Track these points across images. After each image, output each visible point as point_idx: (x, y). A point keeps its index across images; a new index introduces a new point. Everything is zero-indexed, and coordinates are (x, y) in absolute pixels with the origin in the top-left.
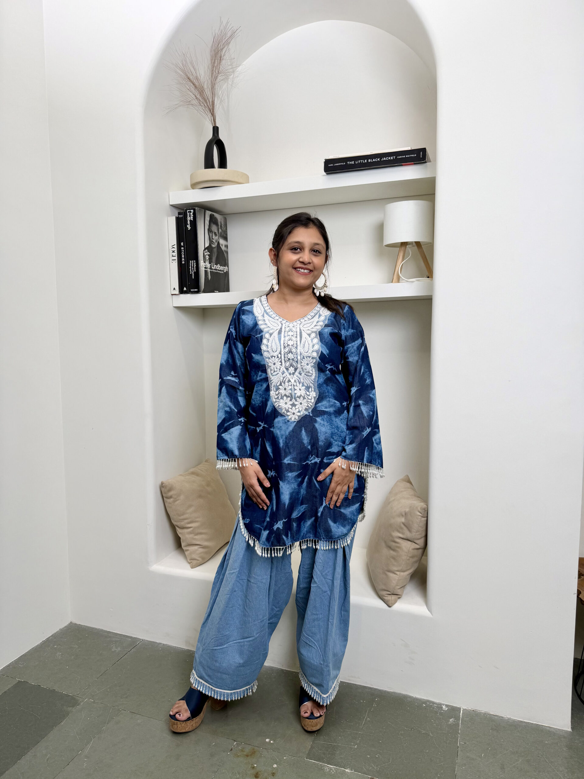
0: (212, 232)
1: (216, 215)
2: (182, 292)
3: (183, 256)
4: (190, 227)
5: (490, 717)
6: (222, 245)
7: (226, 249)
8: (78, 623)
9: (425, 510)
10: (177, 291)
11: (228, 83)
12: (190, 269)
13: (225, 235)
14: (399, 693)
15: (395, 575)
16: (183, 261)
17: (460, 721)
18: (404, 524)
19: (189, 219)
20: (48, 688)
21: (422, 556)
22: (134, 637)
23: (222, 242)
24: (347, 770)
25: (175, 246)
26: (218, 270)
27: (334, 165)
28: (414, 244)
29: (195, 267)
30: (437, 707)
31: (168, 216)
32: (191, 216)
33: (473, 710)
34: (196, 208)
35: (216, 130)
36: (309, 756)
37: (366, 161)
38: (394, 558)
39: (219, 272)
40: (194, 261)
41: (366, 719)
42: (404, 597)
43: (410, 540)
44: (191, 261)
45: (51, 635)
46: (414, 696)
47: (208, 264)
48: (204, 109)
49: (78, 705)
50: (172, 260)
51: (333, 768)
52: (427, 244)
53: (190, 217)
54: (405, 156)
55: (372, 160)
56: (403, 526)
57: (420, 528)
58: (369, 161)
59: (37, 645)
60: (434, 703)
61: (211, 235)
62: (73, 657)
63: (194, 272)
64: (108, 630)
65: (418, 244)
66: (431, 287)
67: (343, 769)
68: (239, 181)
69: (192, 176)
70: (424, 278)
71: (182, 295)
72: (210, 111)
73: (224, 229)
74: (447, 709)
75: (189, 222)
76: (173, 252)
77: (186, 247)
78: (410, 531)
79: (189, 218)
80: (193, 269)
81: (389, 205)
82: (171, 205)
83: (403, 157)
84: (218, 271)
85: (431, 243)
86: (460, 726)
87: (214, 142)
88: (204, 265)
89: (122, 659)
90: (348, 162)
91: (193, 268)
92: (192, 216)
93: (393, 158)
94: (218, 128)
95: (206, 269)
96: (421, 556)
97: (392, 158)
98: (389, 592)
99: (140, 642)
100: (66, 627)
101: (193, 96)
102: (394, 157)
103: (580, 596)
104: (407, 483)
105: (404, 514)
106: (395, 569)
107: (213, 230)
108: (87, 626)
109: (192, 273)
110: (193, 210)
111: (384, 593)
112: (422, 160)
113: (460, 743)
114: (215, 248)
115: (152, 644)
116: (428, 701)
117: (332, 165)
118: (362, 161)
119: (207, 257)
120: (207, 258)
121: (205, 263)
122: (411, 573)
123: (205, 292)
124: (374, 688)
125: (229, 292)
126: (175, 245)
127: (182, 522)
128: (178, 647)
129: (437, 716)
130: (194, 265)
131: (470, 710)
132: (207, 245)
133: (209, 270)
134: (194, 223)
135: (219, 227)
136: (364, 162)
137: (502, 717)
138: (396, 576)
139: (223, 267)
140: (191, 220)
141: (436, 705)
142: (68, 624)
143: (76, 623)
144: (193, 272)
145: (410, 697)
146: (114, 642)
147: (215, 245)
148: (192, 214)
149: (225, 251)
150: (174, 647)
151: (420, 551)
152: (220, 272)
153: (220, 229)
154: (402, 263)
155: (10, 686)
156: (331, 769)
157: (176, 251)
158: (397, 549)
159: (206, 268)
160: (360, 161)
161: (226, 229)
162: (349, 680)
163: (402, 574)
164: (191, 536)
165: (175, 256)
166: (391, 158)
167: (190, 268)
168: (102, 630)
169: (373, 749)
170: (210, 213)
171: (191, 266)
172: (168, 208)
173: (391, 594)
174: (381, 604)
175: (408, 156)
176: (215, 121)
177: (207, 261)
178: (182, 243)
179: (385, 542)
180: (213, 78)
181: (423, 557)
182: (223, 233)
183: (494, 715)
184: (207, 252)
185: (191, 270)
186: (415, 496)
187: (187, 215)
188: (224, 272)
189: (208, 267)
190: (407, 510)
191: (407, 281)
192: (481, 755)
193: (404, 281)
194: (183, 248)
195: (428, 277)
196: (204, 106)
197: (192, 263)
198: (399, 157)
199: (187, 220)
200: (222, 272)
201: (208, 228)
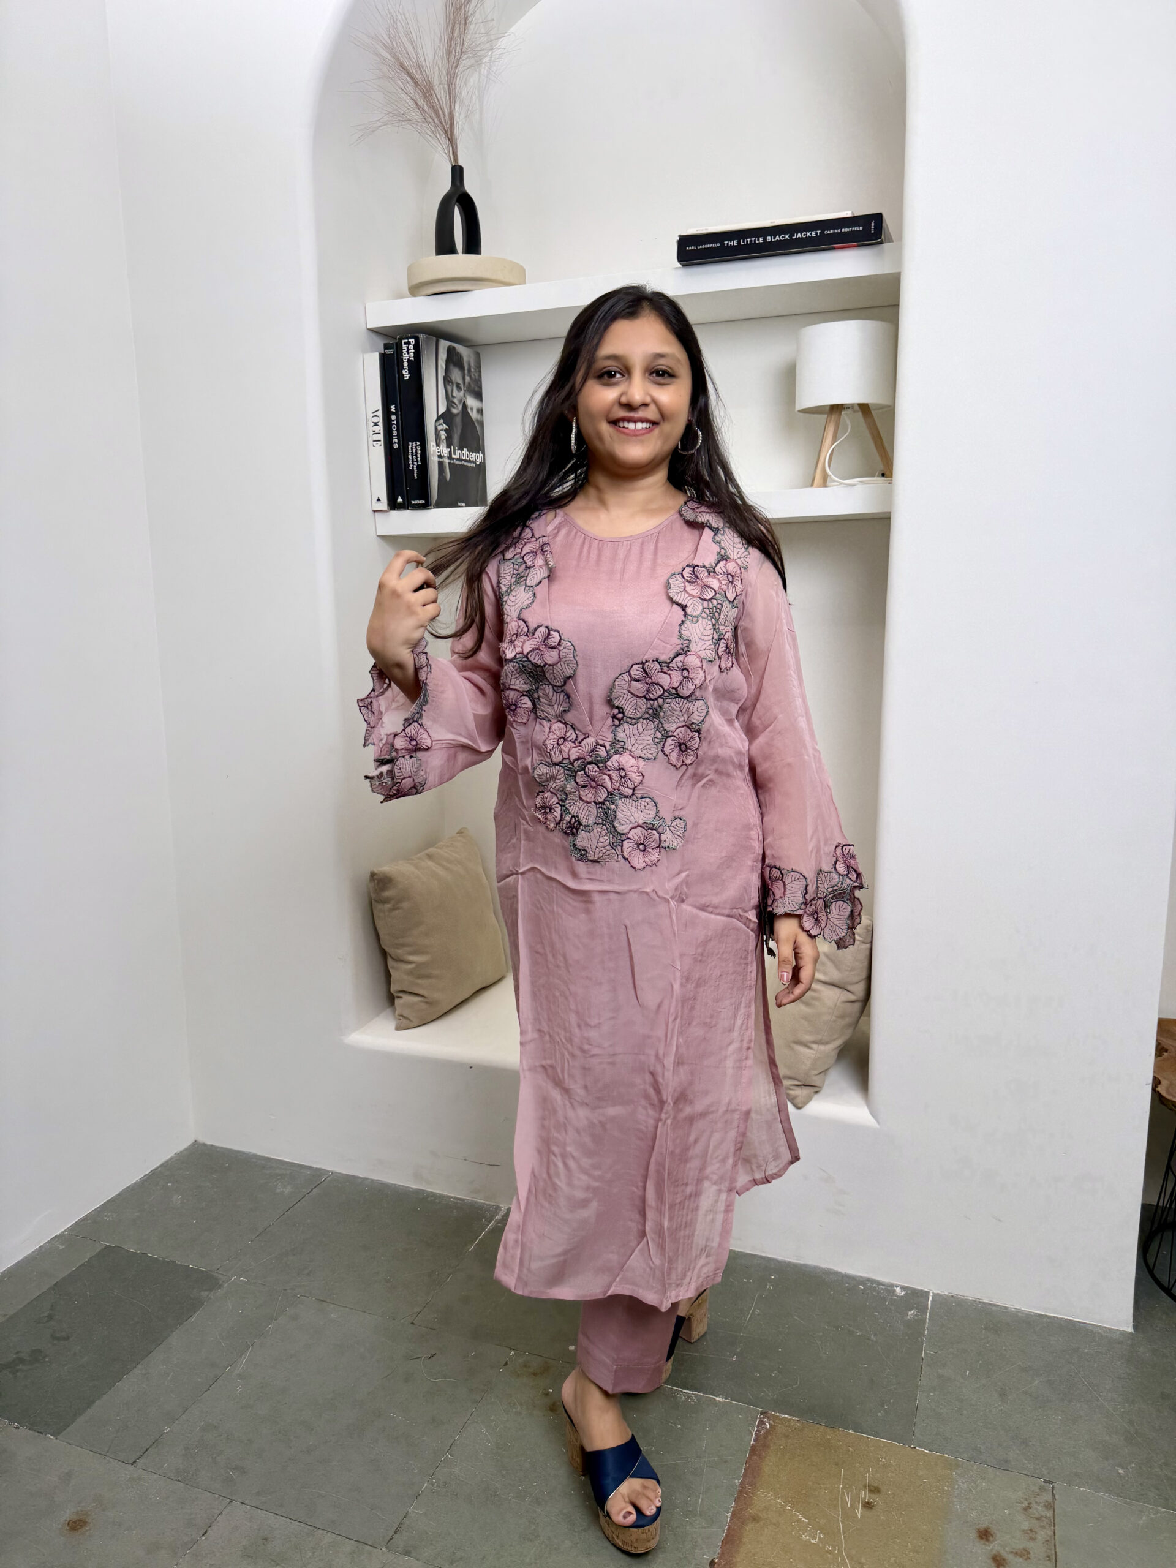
0: (452, 383)
1: (460, 348)
2: (393, 505)
3: (395, 433)
4: (409, 373)
5: (983, 1308)
6: (472, 409)
8: (209, 1143)
9: (867, 929)
10: (384, 505)
11: (480, 73)
12: (409, 458)
13: (477, 389)
14: (814, 1266)
15: (809, 1051)
16: (395, 443)
17: (928, 1314)
19: (405, 357)
20: (161, 1259)
21: (860, 1017)
22: (317, 1168)
24: (717, 1399)
25: (380, 414)
26: (466, 461)
27: (697, 247)
28: (857, 408)
29: (419, 455)
30: (885, 1290)
31: (364, 352)
32: (410, 351)
33: (952, 1296)
34: (421, 336)
35: (457, 173)
37: (761, 239)
38: (807, 1019)
40: (416, 444)
41: (753, 1311)
42: (825, 1090)
43: (839, 984)
44: (410, 443)
45: (160, 1164)
46: (843, 1272)
47: (445, 449)
48: (433, 129)
49: (220, 1286)
50: (374, 441)
51: (693, 1396)
52: (880, 407)
53: (408, 353)
54: (841, 230)
55: (774, 238)
57: (857, 964)
58: (769, 239)
59: (135, 1183)
60: (879, 1283)
61: (449, 388)
62: (203, 1204)
63: (418, 466)
64: (267, 1156)
65: (864, 408)
66: (889, 497)
67: (711, 1396)
68: (507, 280)
69: (410, 270)
70: (874, 476)
71: (394, 513)
72: (446, 133)
73: (474, 375)
74: (903, 1293)
75: (406, 364)
76: (376, 424)
77: (401, 415)
78: (839, 969)
79: (407, 355)
80: (415, 460)
81: (807, 328)
82: (369, 329)
83: (836, 231)
84: (463, 462)
85: (889, 406)
86: (927, 1324)
87: (455, 199)
88: (437, 451)
89: (296, 1206)
90: (726, 242)
91: (414, 457)
92: (413, 351)
93: (816, 233)
94: (461, 169)
95: (441, 460)
96: (858, 1015)
97: (814, 233)
98: (799, 1081)
99: (328, 1177)
100: (186, 1150)
101: (411, 103)
102: (819, 232)
103: (1159, 1089)
106: (808, 1038)
107: (453, 378)
108: (225, 1147)
109: (413, 467)
110: (413, 340)
112: (874, 238)
113: (926, 1353)
114: (457, 415)
115: (351, 1180)
116: (869, 1280)
117: (693, 248)
118: (753, 239)
119: (443, 434)
120: (443, 437)
121: (438, 447)
122: (839, 1046)
123: (439, 505)
124: (766, 1257)
126: (378, 410)
127: (399, 950)
128: (398, 1184)
129: (885, 1305)
130: (416, 451)
131: (945, 1295)
132: (442, 409)
133: (446, 461)
134: (416, 366)
135: (466, 372)
136: (757, 242)
137: (1006, 1308)
138: (812, 1051)
139: (475, 454)
140: (409, 361)
141: (883, 1287)
142: (189, 1143)
143: (206, 1142)
144: (415, 466)
145: (837, 1273)
146: (279, 1177)
147: (458, 409)
148: (411, 347)
149: (477, 420)
150: (392, 1185)
151: (858, 1006)
152: (469, 464)
153: (468, 376)
154: (831, 446)
155: (88, 1256)
156: (689, 1397)
157: (381, 424)
159: (440, 457)
160: (749, 240)
161: (480, 376)
163: (822, 1047)
165: (379, 433)
166: (811, 234)
167: (410, 456)
168: (255, 1156)
169: (766, 1363)
170: (448, 343)
171: (412, 452)
172: (364, 336)
173: (801, 1085)
175: (847, 230)
176: (457, 155)
177: (443, 442)
178: (392, 407)
180: (451, 64)
181: (862, 1018)
182: (472, 386)
183: (990, 1304)
184: (441, 424)
185: (411, 461)
187: (403, 350)
188: (476, 464)
189: (445, 455)
191: (842, 484)
192: (965, 1372)
193: (836, 483)
194: (394, 416)
195: (883, 475)
196: (434, 122)
197: (414, 447)
198: (829, 232)
199: (402, 359)
200: (473, 465)
201: (444, 374)
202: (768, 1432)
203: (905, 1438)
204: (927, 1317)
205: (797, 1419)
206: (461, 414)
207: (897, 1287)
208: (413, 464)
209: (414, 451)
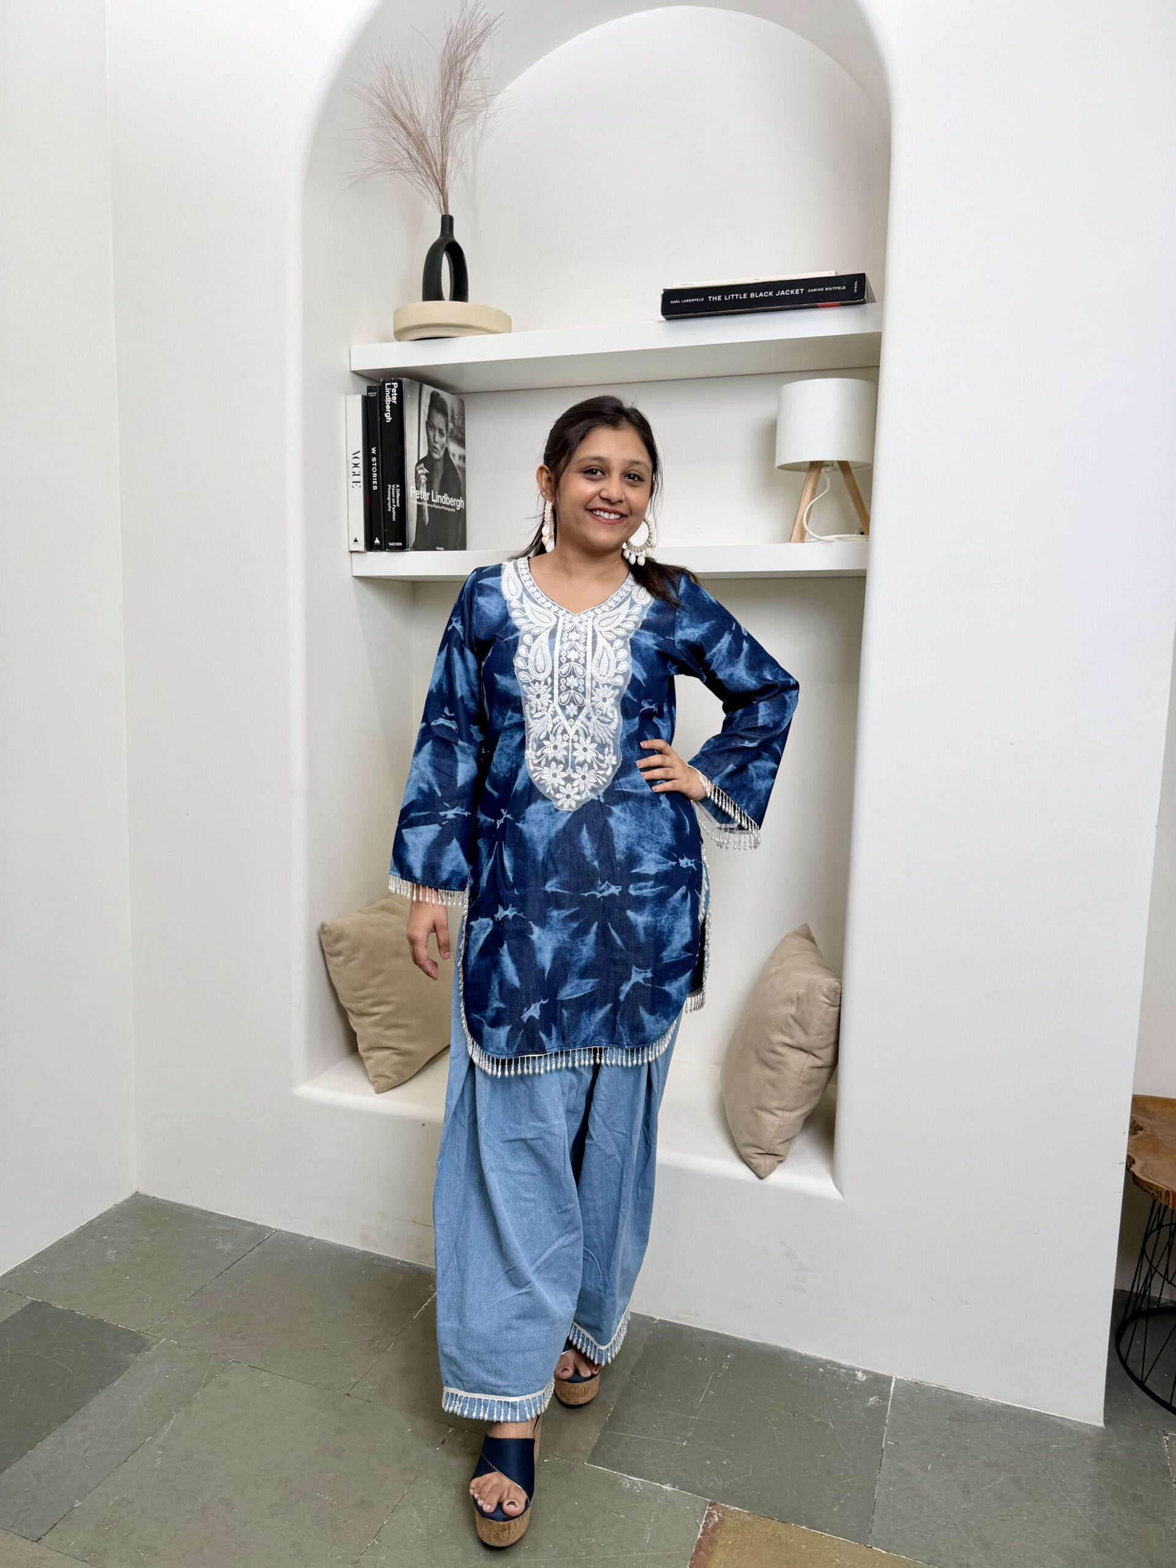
0: (435, 429)
1: (443, 394)
2: (370, 546)
3: (375, 475)
4: (391, 416)
5: (948, 1396)
6: (454, 455)
7: (461, 463)
8: (151, 1194)
9: (835, 991)
10: (361, 546)
11: (475, 128)
12: (388, 501)
13: (460, 436)
14: (773, 1346)
15: (773, 1117)
16: (375, 485)
17: (890, 1402)
18: (793, 1018)
19: (388, 400)
20: (89, 1317)
21: (829, 1084)
22: (261, 1225)
23: (454, 448)
24: (664, 1487)
25: (360, 455)
26: (445, 506)
27: (681, 301)
28: (837, 466)
29: (398, 497)
30: (847, 1374)
31: (347, 393)
32: (393, 395)
33: (916, 1383)
34: (404, 380)
35: (447, 222)
36: (593, 1459)
37: (745, 296)
38: (772, 1084)
39: (446, 509)
40: (396, 486)
41: (707, 1393)
42: (789, 1160)
43: (804, 1048)
44: (390, 486)
45: (97, 1215)
46: (803, 1353)
47: (425, 492)
48: (425, 179)
49: (148, 1349)
50: (354, 482)
51: (639, 1483)
52: (859, 465)
53: (391, 397)
54: (824, 289)
55: (758, 295)
56: (792, 1022)
57: (825, 1027)
58: (752, 295)
59: (70, 1235)
60: (839, 1366)
61: (431, 434)
62: (139, 1259)
63: (396, 508)
64: (210, 1210)
65: (844, 466)
66: (865, 554)
67: (658, 1484)
68: (492, 328)
69: (396, 314)
70: (853, 533)
71: (371, 554)
72: (437, 184)
73: (458, 422)
74: (865, 1378)
75: (388, 407)
76: (356, 465)
77: (382, 457)
78: (806, 1032)
80: (394, 502)
81: (789, 384)
82: (353, 372)
83: (819, 290)
84: (443, 507)
85: (868, 464)
86: (888, 1412)
87: (444, 247)
88: (417, 494)
89: (236, 1264)
90: (710, 297)
91: (393, 500)
92: (396, 394)
93: (800, 291)
94: (451, 218)
95: (420, 503)
96: (824, 1081)
97: (797, 291)
98: (762, 1149)
99: (271, 1235)
100: (126, 1201)
101: (404, 152)
102: (802, 290)
103: (1133, 1169)
104: (804, 940)
105: (795, 998)
106: (774, 1104)
107: (436, 425)
108: (167, 1201)
109: (392, 509)
110: (397, 384)
111: (751, 1151)
112: (857, 298)
113: (886, 1443)
114: (439, 460)
115: (295, 1239)
116: (830, 1362)
117: (677, 302)
118: (737, 295)
119: (423, 479)
120: (423, 481)
121: (418, 491)
122: (805, 1114)
123: (416, 548)
124: (725, 1335)
125: (465, 549)
126: (359, 452)
127: (360, 1002)
128: (345, 1246)
129: (846, 1390)
130: (395, 495)
131: (909, 1381)
132: (424, 454)
133: (426, 505)
134: (398, 410)
135: (449, 418)
136: (741, 298)
137: (972, 1397)
138: (777, 1118)
139: (455, 500)
140: (391, 404)
141: (844, 1371)
142: (130, 1195)
143: (147, 1194)
144: (393, 508)
145: (795, 1354)
146: (221, 1234)
147: (439, 454)
148: (394, 390)
149: (459, 467)
150: (339, 1247)
151: (824, 1072)
152: (449, 509)
153: (451, 422)
154: (810, 502)
155: (14, 1311)
156: (635, 1484)
157: (361, 465)
158: (779, 1066)
159: (419, 500)
160: (733, 296)
161: (463, 423)
162: (678, 1319)
163: (787, 1114)
164: (378, 1030)
165: (359, 475)
166: (795, 292)
167: (389, 499)
168: (199, 1210)
169: (717, 1450)
170: (432, 389)
171: (391, 495)
172: (348, 379)
173: (764, 1154)
174: (742, 1172)
175: (830, 289)
176: (447, 205)
177: (423, 486)
178: (373, 449)
179: (757, 1052)
180: (445, 116)
182: (455, 432)
183: (955, 1393)
184: (422, 468)
185: (389, 503)
186: (819, 964)
187: (385, 393)
188: (456, 509)
189: (425, 499)
190: (802, 991)
191: (820, 540)
192: (927, 1466)
193: (814, 539)
194: (375, 458)
195: (862, 533)
196: (426, 172)
197: (393, 490)
198: (812, 290)
199: (385, 402)
200: (453, 510)
201: (426, 419)
202: (716, 1527)
203: (862, 1535)
204: (889, 1405)
205: (747, 1512)
206: (442, 459)
207: (858, 1371)
208: (392, 506)
209: (393, 493)
